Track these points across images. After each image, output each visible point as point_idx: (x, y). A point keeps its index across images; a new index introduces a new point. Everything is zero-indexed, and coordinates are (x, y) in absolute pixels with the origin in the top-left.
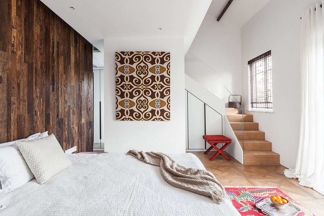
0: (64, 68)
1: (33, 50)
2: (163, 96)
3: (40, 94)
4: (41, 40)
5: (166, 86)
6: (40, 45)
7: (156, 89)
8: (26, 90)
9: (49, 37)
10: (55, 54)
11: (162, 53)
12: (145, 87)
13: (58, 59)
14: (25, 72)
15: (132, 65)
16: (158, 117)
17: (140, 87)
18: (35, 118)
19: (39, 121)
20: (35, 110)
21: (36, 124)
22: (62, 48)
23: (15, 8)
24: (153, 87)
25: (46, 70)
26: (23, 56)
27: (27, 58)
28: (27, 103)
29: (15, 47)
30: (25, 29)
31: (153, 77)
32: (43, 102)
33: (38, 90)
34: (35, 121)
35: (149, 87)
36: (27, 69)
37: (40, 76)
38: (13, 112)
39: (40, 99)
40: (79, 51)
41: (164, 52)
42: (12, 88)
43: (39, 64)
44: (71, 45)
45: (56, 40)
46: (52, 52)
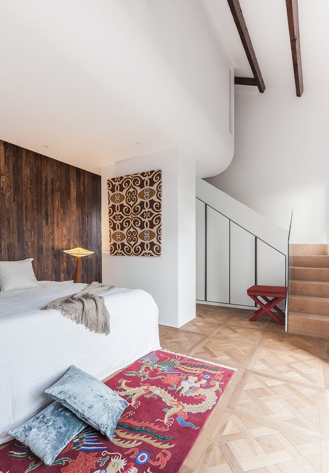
0: (61, 203)
1: (23, 190)
2: (152, 226)
3: (30, 227)
4: (31, 181)
5: (156, 213)
6: (30, 185)
7: (146, 218)
8: (16, 224)
9: (41, 176)
10: (49, 192)
11: (152, 172)
12: (134, 216)
13: (53, 195)
14: (15, 209)
15: (122, 192)
16: (147, 251)
17: (130, 217)
18: (26, 247)
19: (30, 251)
20: (26, 240)
21: (27, 252)
22: (57, 185)
23: (4, 159)
24: (142, 216)
25: (38, 207)
26: (12, 196)
27: (16, 197)
28: (17, 235)
29: (4, 190)
30: (13, 174)
31: (142, 204)
32: (34, 234)
33: (29, 224)
34: (26, 249)
35: (138, 216)
36: (16, 207)
37: (31, 212)
38: (4, 241)
39: (31, 231)
40: (84, 185)
41: (154, 171)
42: (2, 222)
43: (29, 201)
44: (71, 180)
45: (50, 178)
46: (44, 190)
